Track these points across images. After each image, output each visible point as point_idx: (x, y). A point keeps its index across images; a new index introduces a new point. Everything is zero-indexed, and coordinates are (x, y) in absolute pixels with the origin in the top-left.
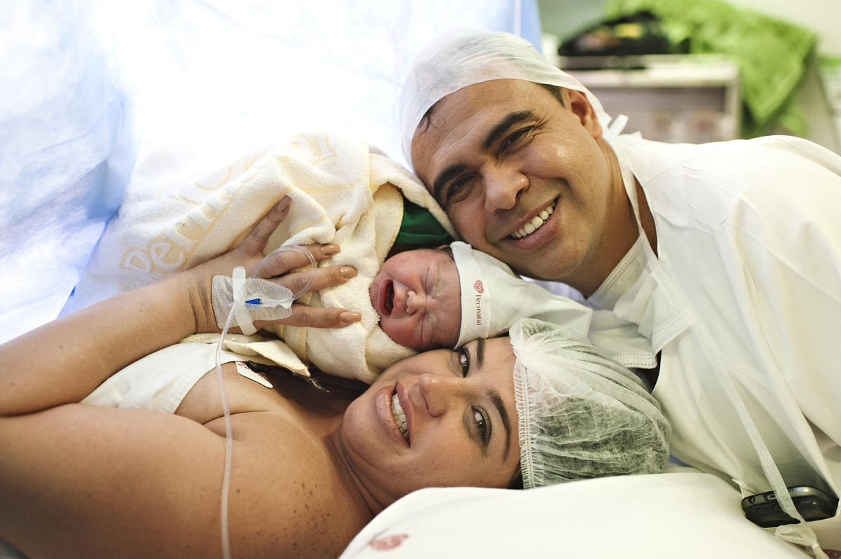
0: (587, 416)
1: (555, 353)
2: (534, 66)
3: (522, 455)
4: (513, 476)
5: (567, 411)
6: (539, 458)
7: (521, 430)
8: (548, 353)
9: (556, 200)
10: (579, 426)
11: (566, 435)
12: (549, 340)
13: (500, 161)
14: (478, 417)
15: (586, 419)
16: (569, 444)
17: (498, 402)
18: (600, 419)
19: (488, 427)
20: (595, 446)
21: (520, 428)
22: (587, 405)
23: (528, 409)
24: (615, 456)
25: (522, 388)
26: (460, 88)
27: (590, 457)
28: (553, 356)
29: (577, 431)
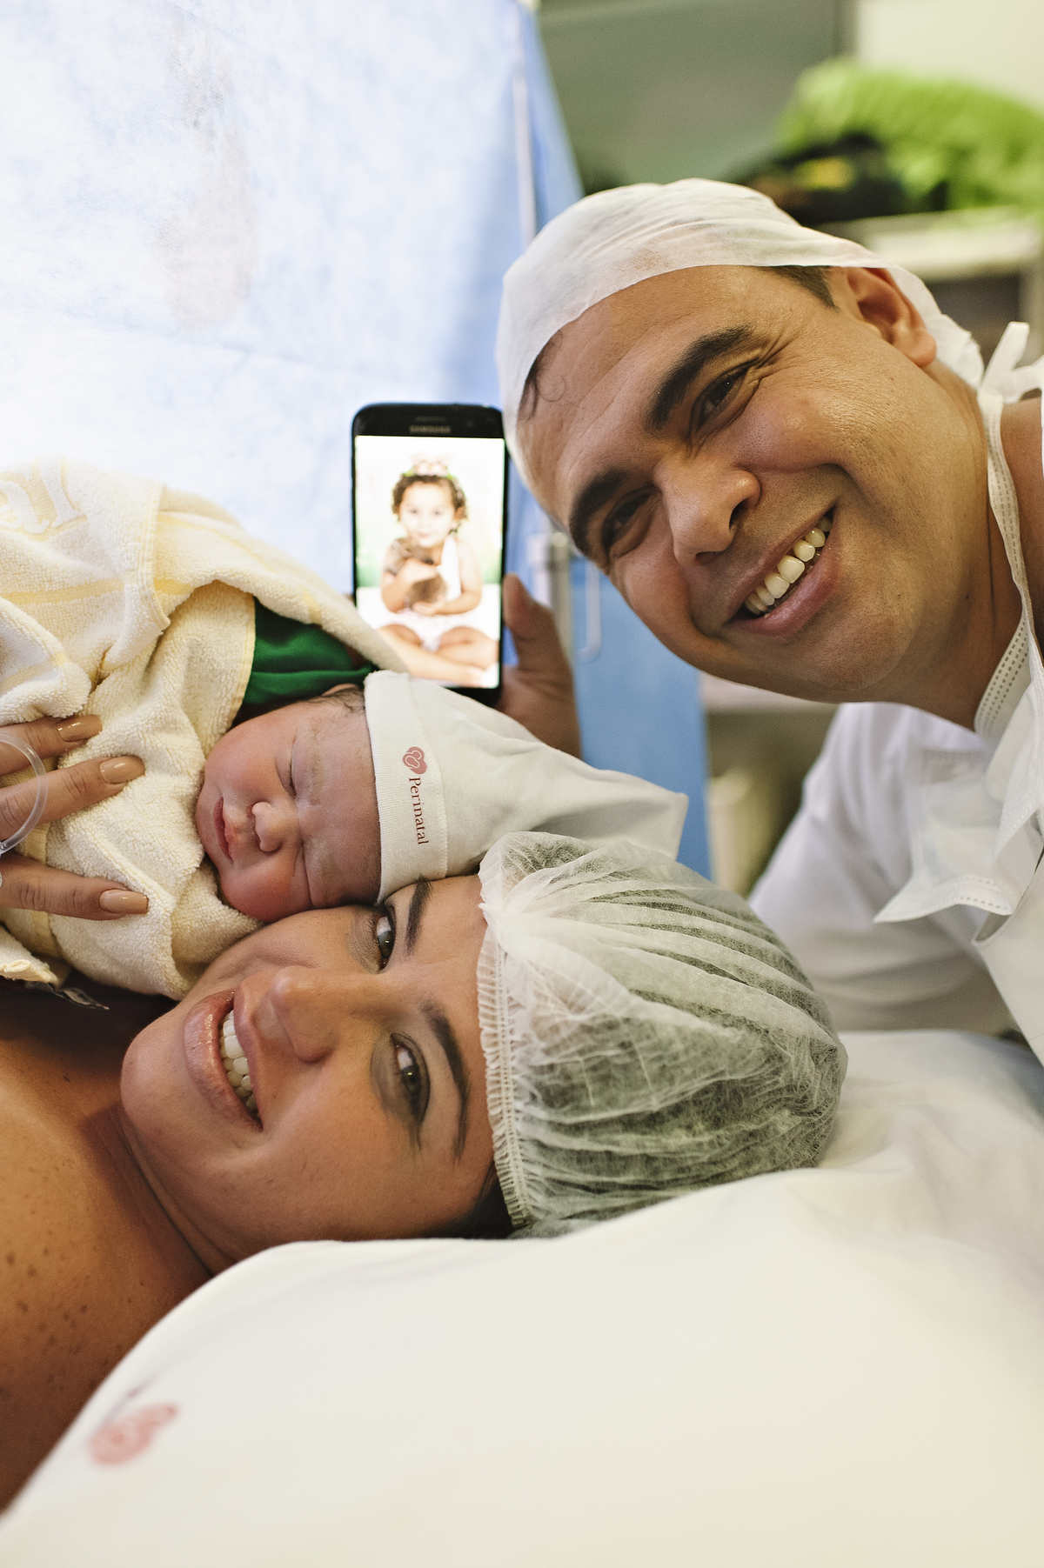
0: (627, 1060)
1: (573, 913)
2: (752, 232)
3: (497, 1145)
4: (482, 1190)
5: (581, 1052)
6: (532, 1152)
7: (493, 1091)
8: (557, 915)
9: (830, 515)
10: (611, 1083)
11: (584, 1103)
12: (564, 882)
13: (694, 450)
14: (404, 1060)
15: (625, 1067)
16: (588, 1122)
17: (443, 1030)
18: (656, 1066)
19: (423, 1082)
20: (653, 1121)
21: (490, 1088)
22: (626, 1039)
23: (509, 1046)
24: (698, 1139)
25: (496, 997)
26: (587, 307)
27: (638, 1146)
28: (566, 924)
29: (607, 1094)
